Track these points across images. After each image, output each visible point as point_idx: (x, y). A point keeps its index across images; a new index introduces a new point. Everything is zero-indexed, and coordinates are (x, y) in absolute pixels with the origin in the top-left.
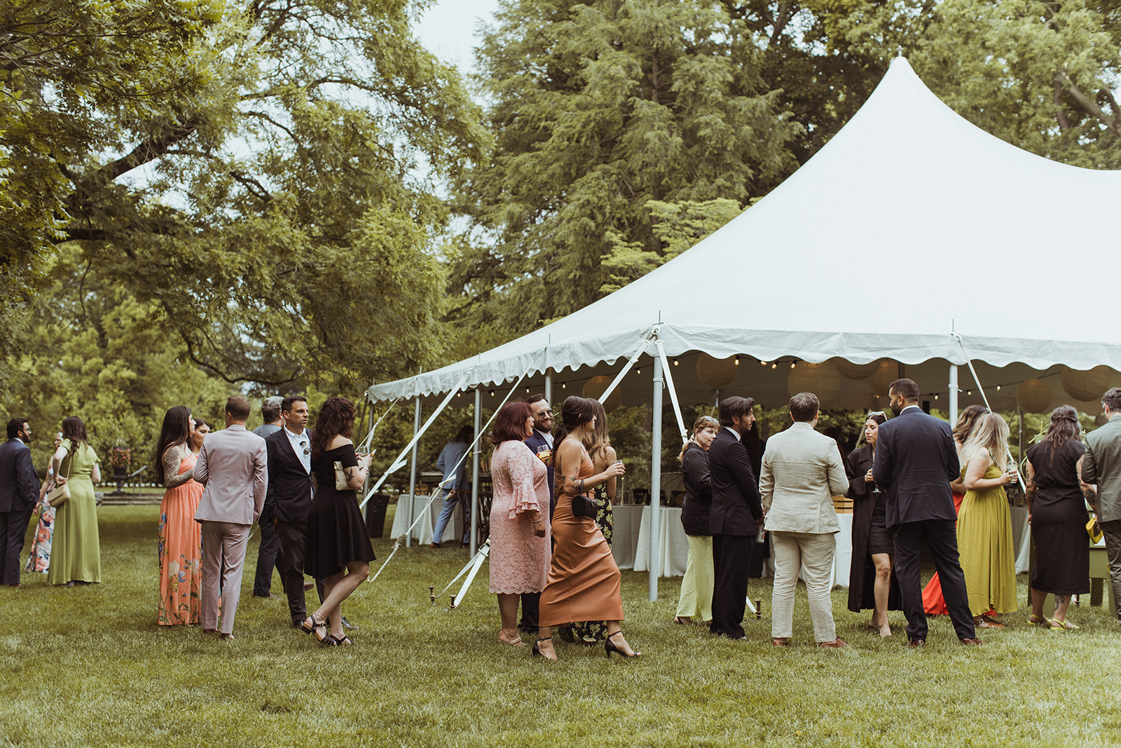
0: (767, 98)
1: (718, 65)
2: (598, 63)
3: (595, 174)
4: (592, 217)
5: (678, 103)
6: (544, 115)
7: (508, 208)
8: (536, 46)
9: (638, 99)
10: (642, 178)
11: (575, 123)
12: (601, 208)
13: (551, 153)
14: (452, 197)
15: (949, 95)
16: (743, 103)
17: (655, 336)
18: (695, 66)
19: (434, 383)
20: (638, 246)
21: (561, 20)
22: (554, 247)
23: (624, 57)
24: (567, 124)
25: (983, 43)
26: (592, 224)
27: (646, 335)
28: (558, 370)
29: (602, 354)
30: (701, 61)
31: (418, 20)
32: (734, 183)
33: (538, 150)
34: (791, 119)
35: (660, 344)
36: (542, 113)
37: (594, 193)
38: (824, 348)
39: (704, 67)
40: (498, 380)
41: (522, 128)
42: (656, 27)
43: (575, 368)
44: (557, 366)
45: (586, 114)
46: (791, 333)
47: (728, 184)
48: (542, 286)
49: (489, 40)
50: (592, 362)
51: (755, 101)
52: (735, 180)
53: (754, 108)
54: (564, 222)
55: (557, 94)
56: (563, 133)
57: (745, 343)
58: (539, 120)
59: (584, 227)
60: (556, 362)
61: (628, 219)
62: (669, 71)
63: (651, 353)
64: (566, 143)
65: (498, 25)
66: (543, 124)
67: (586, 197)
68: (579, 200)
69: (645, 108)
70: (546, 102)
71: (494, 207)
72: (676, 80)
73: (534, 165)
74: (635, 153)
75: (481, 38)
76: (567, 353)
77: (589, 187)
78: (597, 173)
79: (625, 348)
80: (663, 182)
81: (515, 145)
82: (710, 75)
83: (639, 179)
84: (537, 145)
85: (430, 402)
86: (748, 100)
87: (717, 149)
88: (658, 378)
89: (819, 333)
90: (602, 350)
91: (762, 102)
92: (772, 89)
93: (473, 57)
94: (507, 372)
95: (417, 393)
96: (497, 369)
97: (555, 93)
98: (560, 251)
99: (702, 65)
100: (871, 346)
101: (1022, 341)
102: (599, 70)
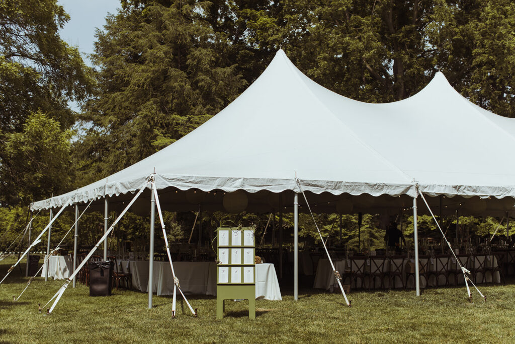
0: (231, 68)
1: (208, 53)
2: (152, 50)
3: (150, 103)
4: (149, 122)
5: (189, 70)
6: (127, 75)
7: (110, 118)
8: (125, 42)
9: (170, 67)
10: (172, 105)
11: (141, 79)
12: (153, 118)
13: (130, 92)
14: (84, 112)
15: (313, 68)
16: (219, 70)
17: (151, 180)
18: (197, 53)
19: (58, 201)
20: (169, 136)
21: (136, 30)
22: (131, 137)
23: (165, 48)
24: (138, 79)
25: (328, 45)
26: (149, 126)
27: (148, 179)
28: (110, 196)
29: (129, 188)
30: (200, 51)
31: (61, 27)
32: (215, 107)
33: (124, 91)
34: (241, 78)
35: (154, 184)
36: (126, 73)
37: (150, 111)
38: (234, 186)
39: (201, 53)
40: (86, 200)
41: (117, 80)
42: (179, 34)
43: (117, 195)
44: (110, 194)
45: (146, 75)
46: (218, 178)
47: (212, 108)
48: (125, 155)
49: (101, 38)
50: (125, 192)
51: (225, 69)
52: (216, 106)
53: (225, 73)
54: (135, 125)
55: (133, 65)
56: (135, 83)
57: (196, 183)
58: (125, 77)
59: (145, 127)
60: (110, 192)
61: (165, 124)
62: (185, 55)
63: (150, 188)
64: (137, 88)
65: (106, 32)
66: (126, 79)
67: (146, 113)
68: (142, 114)
69: (173, 72)
70: (128, 69)
71: (103, 118)
72: (189, 59)
73: (122, 98)
74: (169, 93)
75: (98, 38)
76: (114, 187)
77: (147, 108)
78: (151, 102)
79: (139, 185)
80: (182, 107)
81: (113, 88)
82: (204, 57)
83: (170, 105)
84: (123, 88)
85: (55, 211)
86: (222, 69)
87: (208, 92)
88: (152, 200)
89: (232, 178)
90: (129, 186)
91: (228, 70)
92: (233, 64)
93: (94, 47)
94: (89, 196)
95: (51, 206)
96: (85, 195)
97: (132, 64)
98: (133, 138)
99: (200, 52)
100: (257, 184)
101: (328, 182)
102: (152, 54)
